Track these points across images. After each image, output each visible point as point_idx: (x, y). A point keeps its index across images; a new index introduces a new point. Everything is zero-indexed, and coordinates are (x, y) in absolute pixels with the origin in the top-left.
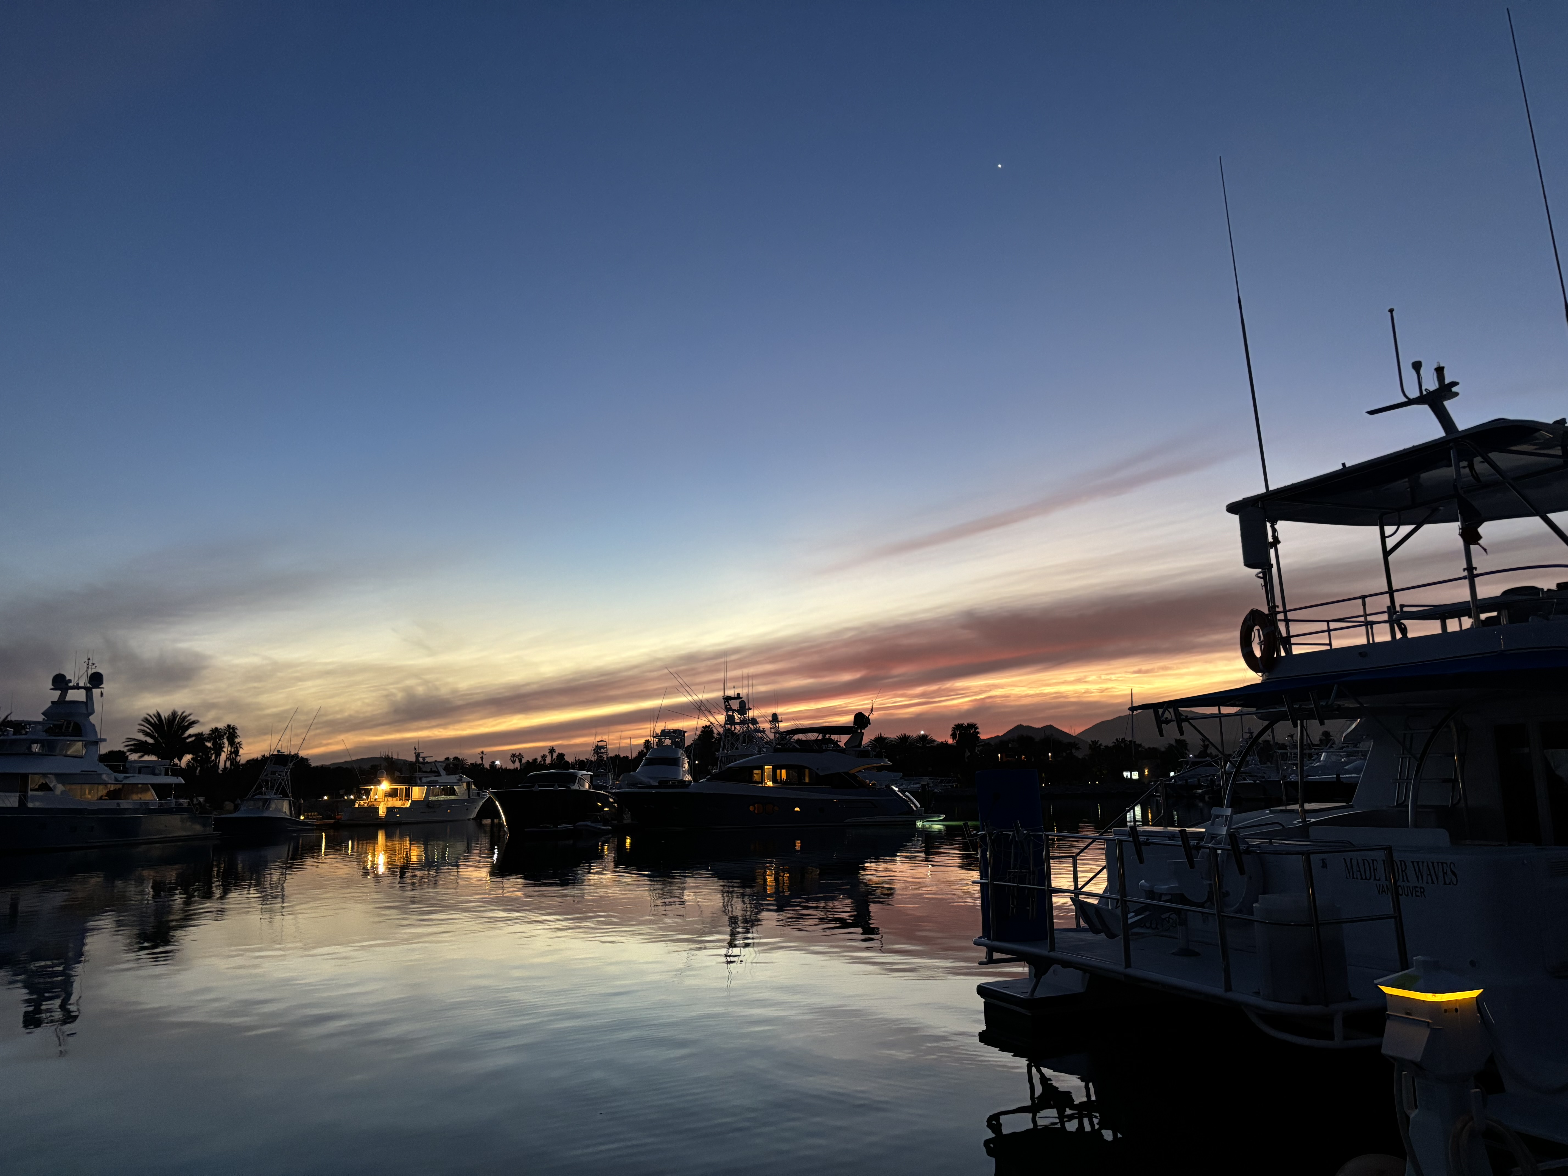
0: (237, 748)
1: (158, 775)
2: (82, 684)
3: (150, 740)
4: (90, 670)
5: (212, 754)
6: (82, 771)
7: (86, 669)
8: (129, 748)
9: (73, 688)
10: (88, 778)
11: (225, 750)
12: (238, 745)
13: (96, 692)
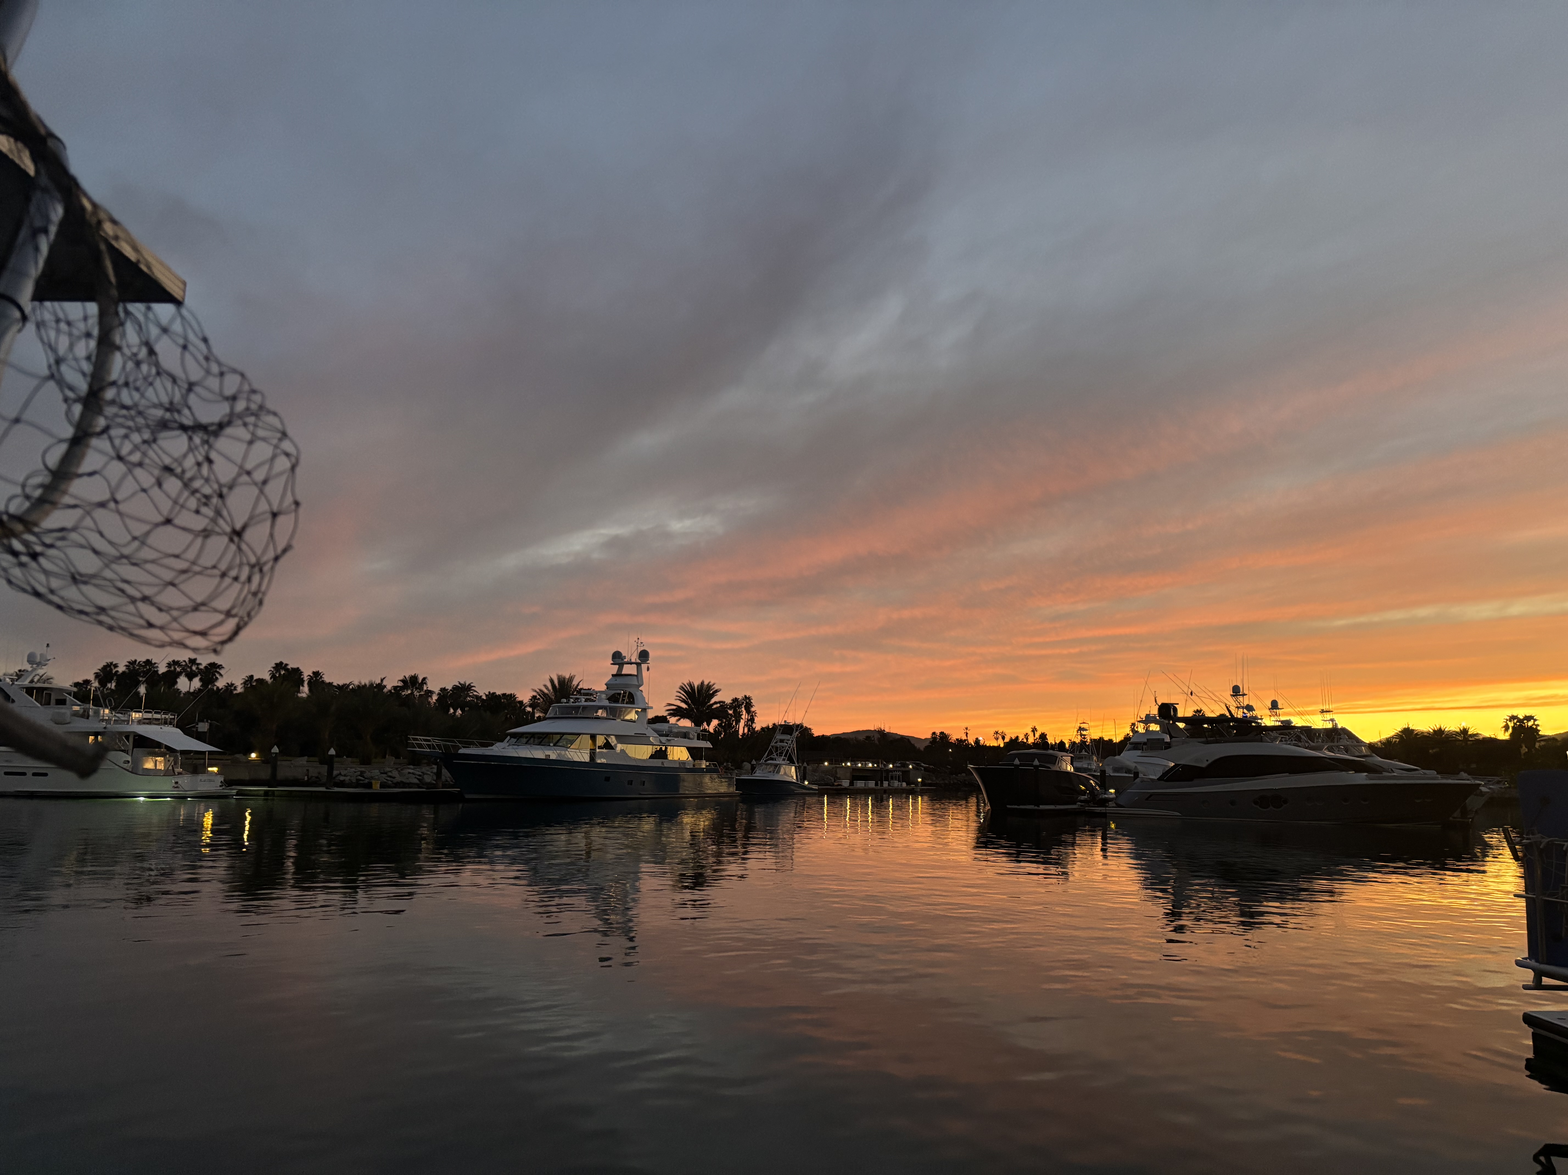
0: (752, 716)
1: (692, 739)
2: (633, 660)
3: (684, 706)
4: (639, 647)
5: (733, 721)
6: (635, 734)
7: (636, 647)
8: (669, 712)
9: (628, 663)
10: (639, 739)
11: (743, 717)
12: (753, 714)
13: (644, 666)
